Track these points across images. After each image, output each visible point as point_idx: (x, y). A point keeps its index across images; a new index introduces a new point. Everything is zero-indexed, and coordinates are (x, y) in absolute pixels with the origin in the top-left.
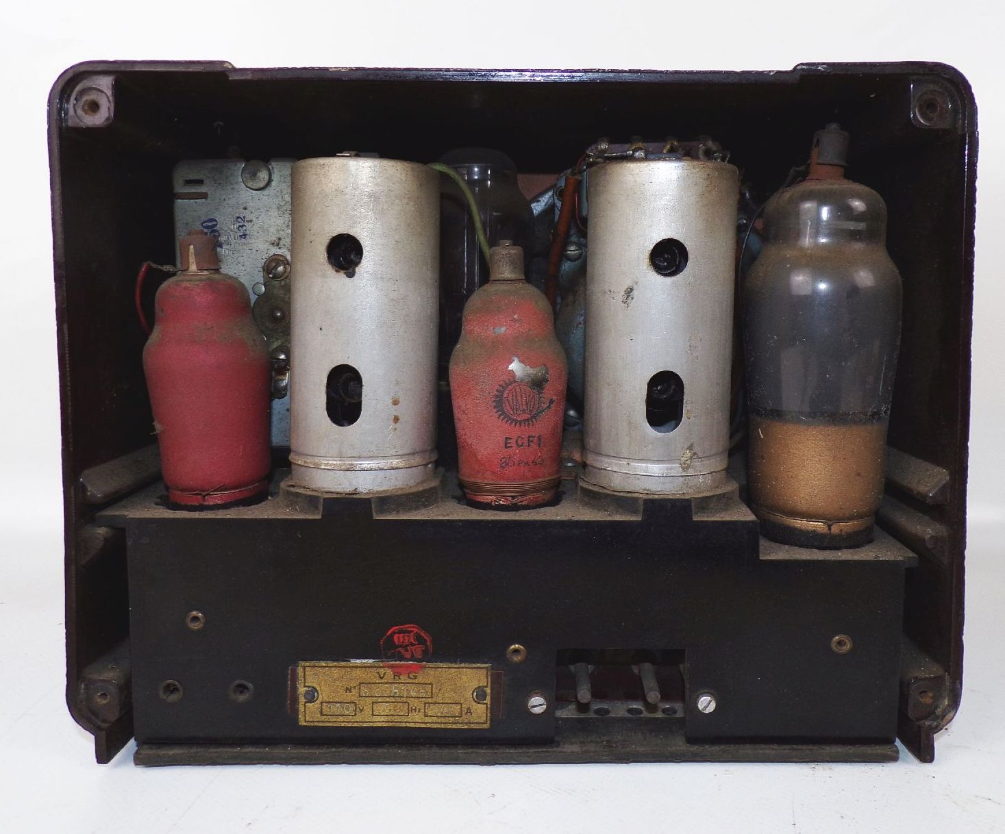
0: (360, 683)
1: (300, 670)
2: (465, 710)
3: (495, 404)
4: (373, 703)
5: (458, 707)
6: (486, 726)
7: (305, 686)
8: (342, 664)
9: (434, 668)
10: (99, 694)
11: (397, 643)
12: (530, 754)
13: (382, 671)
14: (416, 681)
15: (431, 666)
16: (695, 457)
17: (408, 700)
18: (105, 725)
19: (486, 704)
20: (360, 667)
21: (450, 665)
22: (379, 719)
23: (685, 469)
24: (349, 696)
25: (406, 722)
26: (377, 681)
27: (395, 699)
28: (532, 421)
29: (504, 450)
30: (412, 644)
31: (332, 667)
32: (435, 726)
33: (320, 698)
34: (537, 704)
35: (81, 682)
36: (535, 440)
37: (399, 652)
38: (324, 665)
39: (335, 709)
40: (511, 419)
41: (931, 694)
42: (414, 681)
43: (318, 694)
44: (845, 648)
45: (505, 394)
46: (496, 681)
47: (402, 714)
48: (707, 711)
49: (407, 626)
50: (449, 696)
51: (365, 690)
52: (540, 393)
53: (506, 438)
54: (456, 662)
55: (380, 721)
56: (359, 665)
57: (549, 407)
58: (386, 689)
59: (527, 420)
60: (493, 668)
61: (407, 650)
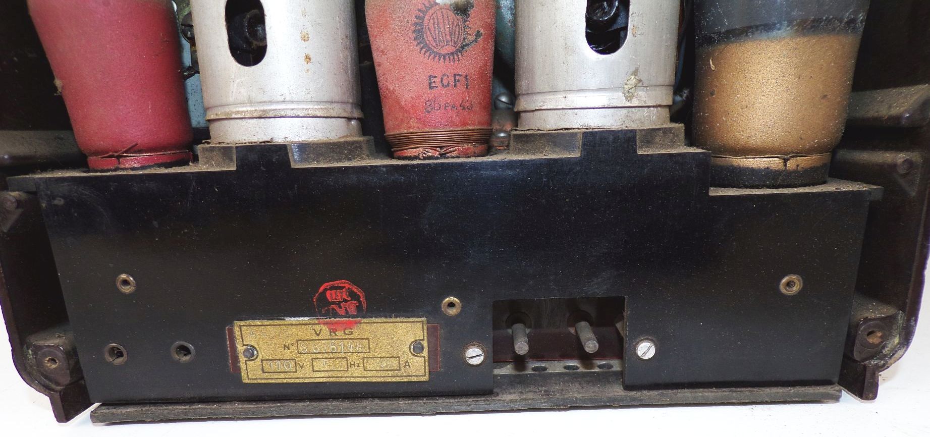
0: (297, 341)
1: (236, 330)
2: (402, 364)
3: (414, 35)
4: (312, 359)
5: (396, 361)
6: (426, 378)
7: (244, 345)
8: (276, 322)
9: (368, 323)
10: (47, 359)
11: (330, 301)
12: (469, 403)
13: (317, 328)
14: (353, 336)
15: (365, 321)
16: (640, 84)
17: (346, 355)
18: (59, 388)
19: (424, 357)
20: (295, 325)
21: (385, 320)
22: (318, 374)
23: (629, 97)
24: (288, 354)
25: (346, 377)
26: (314, 338)
27: (335, 355)
28: (458, 55)
29: (429, 91)
30: (345, 301)
31: (267, 325)
32: (374, 380)
33: (260, 356)
34: (475, 355)
35: (28, 348)
36: (462, 79)
37: (333, 309)
38: (260, 324)
39: (274, 366)
40: (434, 52)
41: (879, 334)
42: (350, 337)
43: (257, 352)
44: (795, 288)
45: (426, 20)
46: (432, 333)
47: (342, 369)
48: (646, 357)
49: (338, 282)
50: (387, 350)
51: (302, 347)
52: (465, 21)
53: (430, 77)
54: (391, 317)
55: (320, 377)
56: (294, 323)
57: (476, 41)
58: (325, 346)
59: (452, 53)
60: (428, 322)
61: (340, 307)
